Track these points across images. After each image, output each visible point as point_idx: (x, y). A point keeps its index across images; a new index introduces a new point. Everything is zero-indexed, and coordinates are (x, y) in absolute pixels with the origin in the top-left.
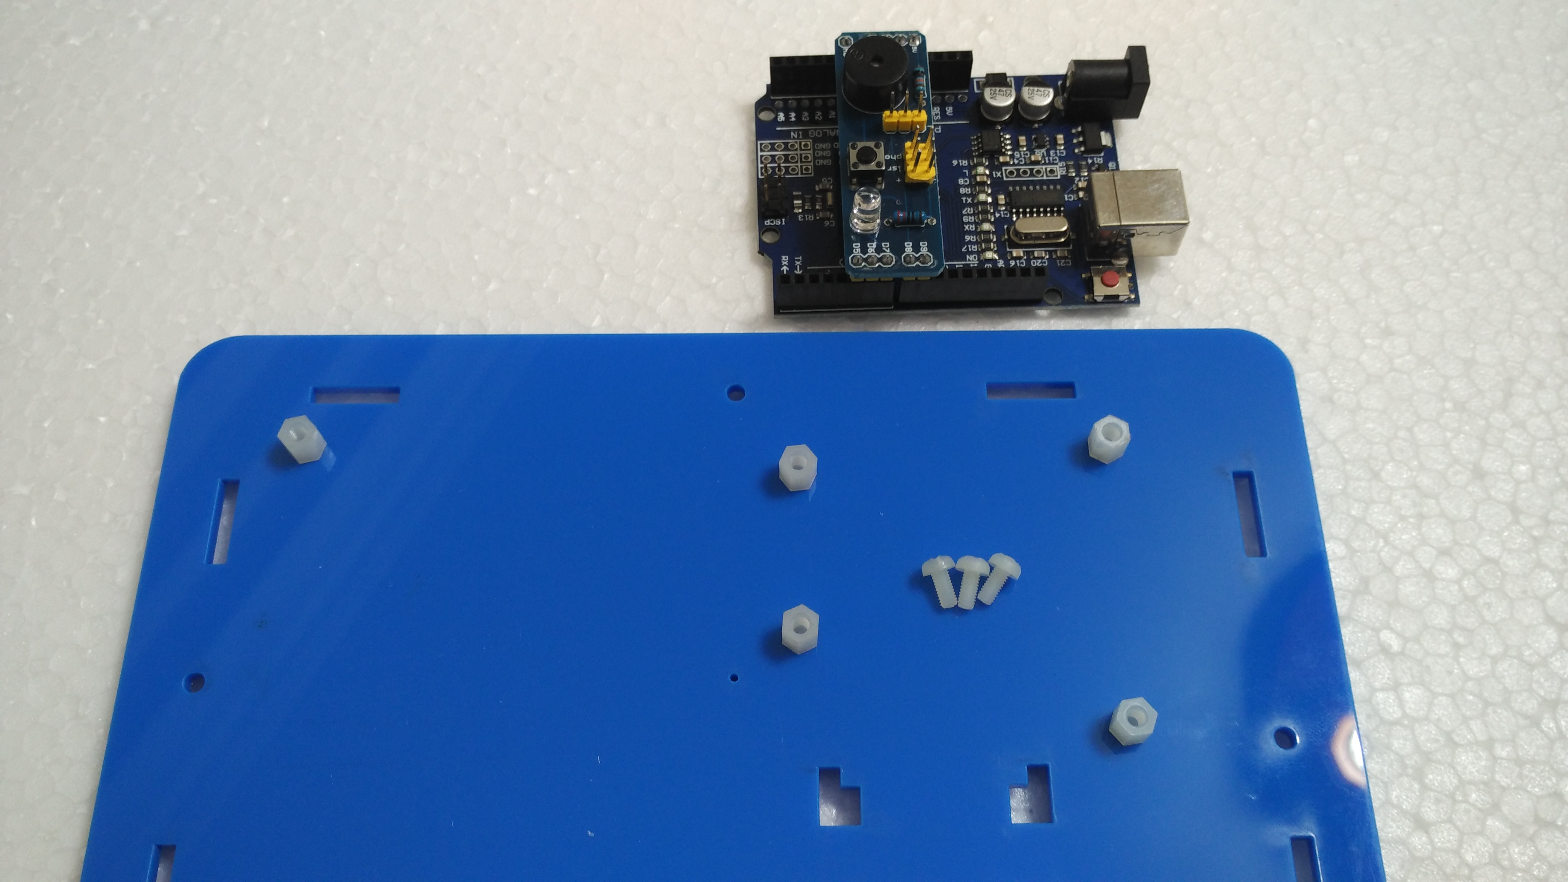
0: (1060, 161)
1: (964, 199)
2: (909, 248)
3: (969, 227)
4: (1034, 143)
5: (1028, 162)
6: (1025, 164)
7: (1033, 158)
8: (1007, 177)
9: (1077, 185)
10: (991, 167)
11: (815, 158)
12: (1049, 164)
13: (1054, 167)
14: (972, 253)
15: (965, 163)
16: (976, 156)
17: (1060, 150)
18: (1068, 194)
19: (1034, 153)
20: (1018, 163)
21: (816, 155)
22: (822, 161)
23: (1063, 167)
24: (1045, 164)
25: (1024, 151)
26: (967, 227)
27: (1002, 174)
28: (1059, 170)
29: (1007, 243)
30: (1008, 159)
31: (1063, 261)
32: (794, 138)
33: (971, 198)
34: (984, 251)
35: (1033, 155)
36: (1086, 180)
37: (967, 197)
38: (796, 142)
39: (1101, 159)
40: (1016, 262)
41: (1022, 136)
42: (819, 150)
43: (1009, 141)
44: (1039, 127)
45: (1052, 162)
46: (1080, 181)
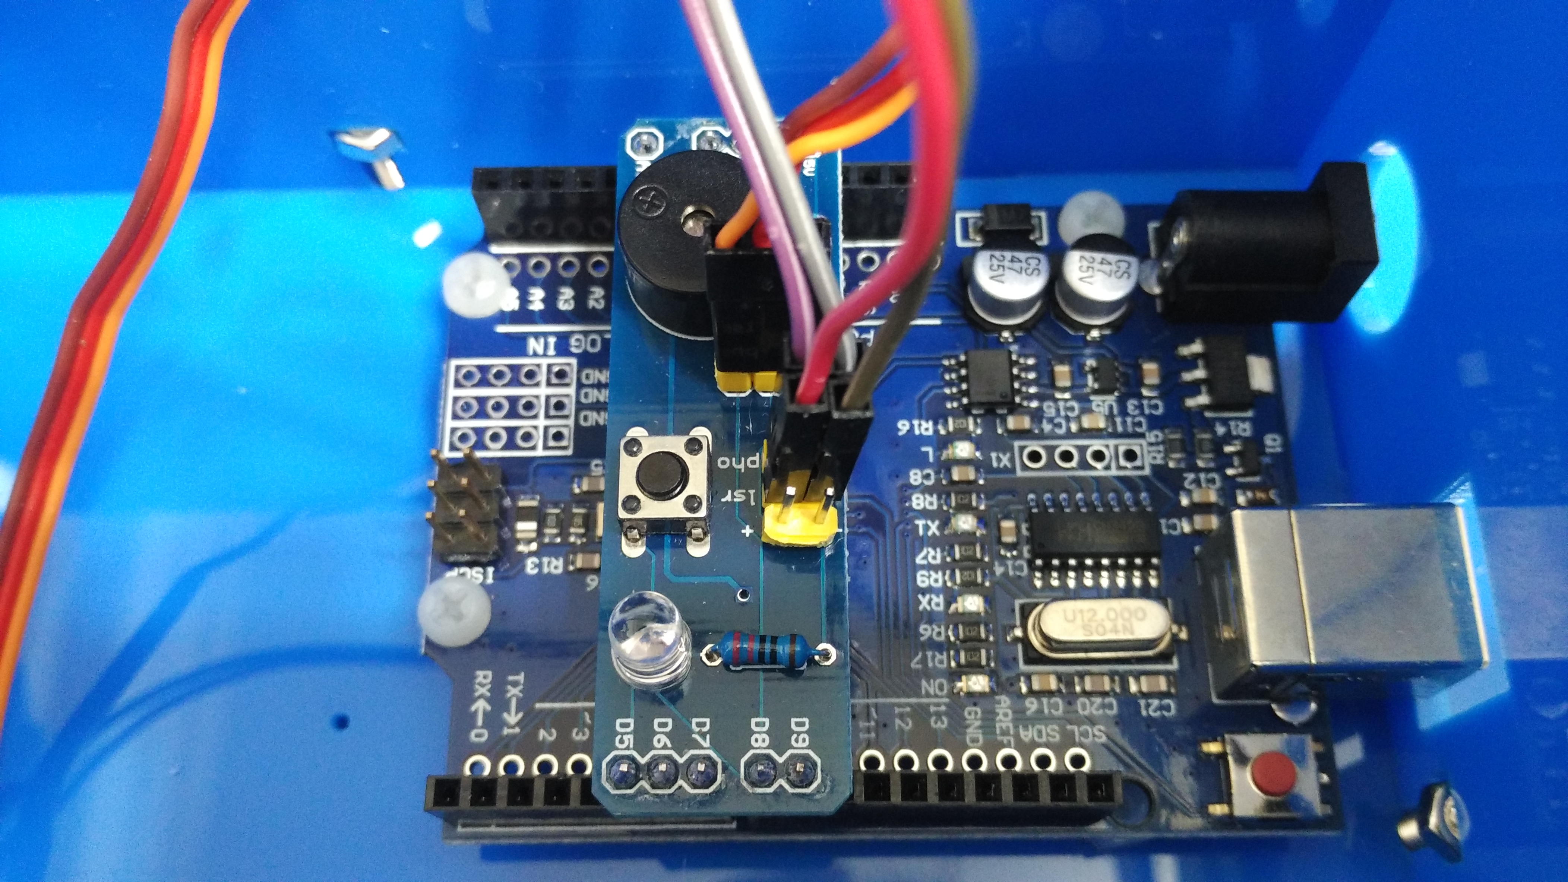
0: (1151, 428)
1: (920, 523)
3: (929, 603)
4: (1090, 378)
5: (1074, 430)
6: (1069, 435)
7: (1086, 423)
8: (1024, 468)
9: (1190, 494)
10: (989, 441)
11: (580, 407)
12: (1125, 435)
13: (1135, 445)
15: (925, 428)
16: (953, 413)
17: (1150, 399)
18: (1168, 516)
19: (1090, 411)
20: (1053, 430)
21: (582, 399)
22: (595, 414)
23: (1157, 444)
24: (1115, 435)
25: (1066, 400)
26: (924, 600)
27: (1012, 460)
28: (1150, 456)
29: (1020, 647)
30: (1026, 423)
31: (1155, 702)
32: (535, 355)
33: (936, 524)
34: (962, 669)
35: (1086, 410)
36: (1212, 481)
37: (926, 518)
38: (538, 366)
39: (1247, 425)
40: (1041, 704)
41: (1062, 362)
42: (592, 386)
43: (1032, 376)
44: (1102, 337)
45: (1130, 429)
46: (1197, 482)
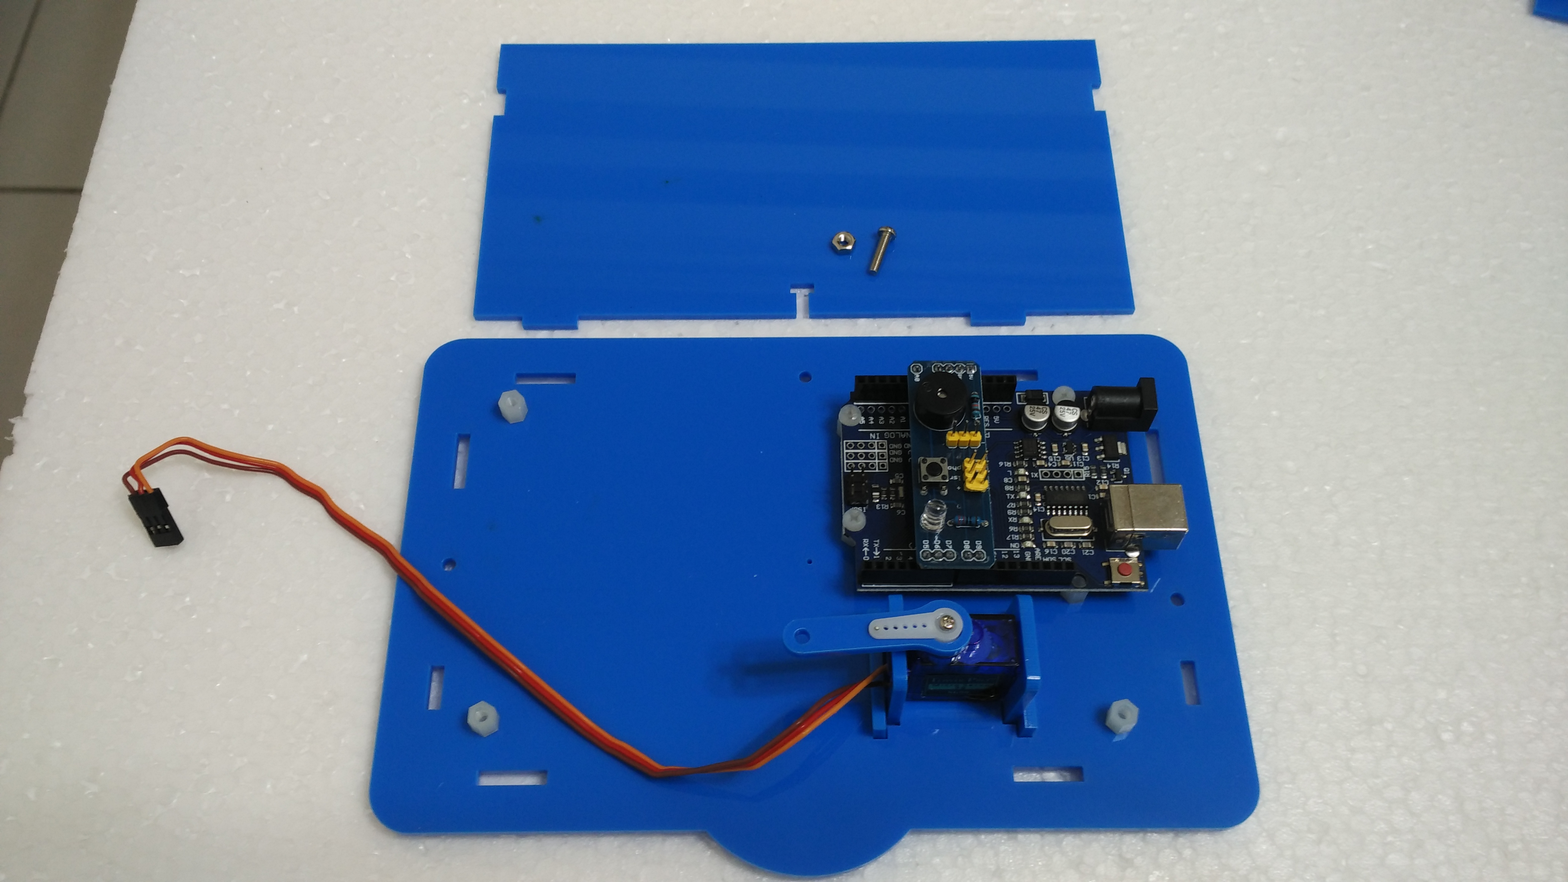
0: (1085, 465)
1: (1008, 495)
2: (967, 547)
3: (1012, 519)
4: (1064, 449)
5: (1059, 465)
6: (1057, 467)
7: (1063, 463)
8: (1043, 478)
9: (1098, 486)
10: (1031, 469)
11: (889, 457)
12: (1076, 467)
13: (1080, 470)
14: (1014, 541)
15: (1009, 464)
16: (1017, 459)
17: (1085, 456)
18: (1092, 494)
19: (1064, 459)
20: (1052, 466)
21: (890, 454)
22: (895, 459)
23: (1087, 470)
24: (1073, 467)
25: (1056, 456)
26: (1010, 519)
27: (1038, 475)
28: (1085, 475)
29: (1042, 534)
30: (1043, 463)
31: (1087, 551)
32: (872, 439)
33: (1014, 495)
34: (1024, 541)
35: (1063, 459)
36: (1106, 483)
37: (1010, 494)
38: (874, 442)
39: (1118, 465)
40: (1050, 551)
41: (1055, 443)
42: (893, 449)
43: (1044, 448)
44: (1068, 435)
45: (1078, 465)
46: (1101, 483)
